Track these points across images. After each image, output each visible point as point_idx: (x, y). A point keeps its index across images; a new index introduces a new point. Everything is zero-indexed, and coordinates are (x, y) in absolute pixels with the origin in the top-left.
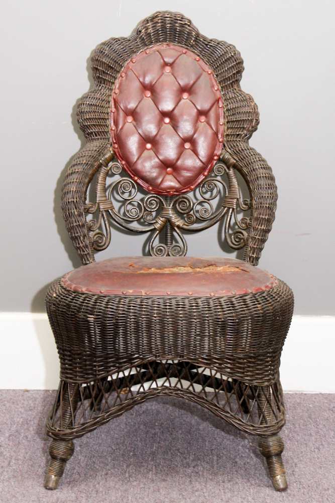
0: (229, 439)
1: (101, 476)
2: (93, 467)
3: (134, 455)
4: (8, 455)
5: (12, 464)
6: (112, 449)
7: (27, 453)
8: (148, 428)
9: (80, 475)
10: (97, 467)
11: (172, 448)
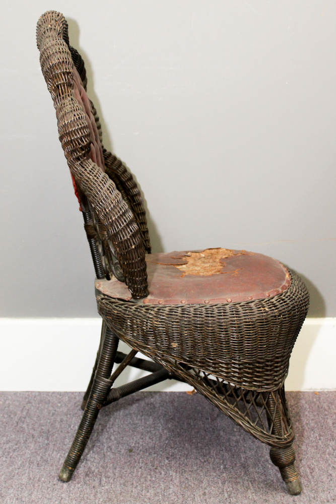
0: (313, 447)
1: (200, 496)
2: (187, 486)
3: (225, 468)
4: (96, 470)
5: (103, 482)
6: (201, 461)
7: (115, 469)
8: (228, 435)
9: (177, 496)
10: (193, 485)
11: (260, 459)
